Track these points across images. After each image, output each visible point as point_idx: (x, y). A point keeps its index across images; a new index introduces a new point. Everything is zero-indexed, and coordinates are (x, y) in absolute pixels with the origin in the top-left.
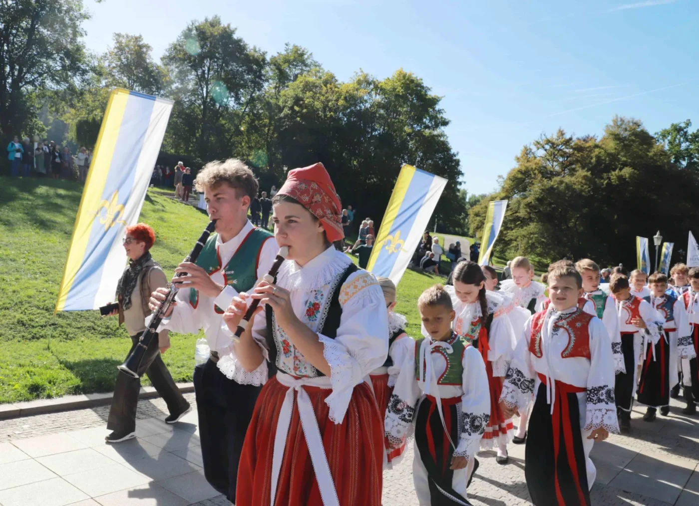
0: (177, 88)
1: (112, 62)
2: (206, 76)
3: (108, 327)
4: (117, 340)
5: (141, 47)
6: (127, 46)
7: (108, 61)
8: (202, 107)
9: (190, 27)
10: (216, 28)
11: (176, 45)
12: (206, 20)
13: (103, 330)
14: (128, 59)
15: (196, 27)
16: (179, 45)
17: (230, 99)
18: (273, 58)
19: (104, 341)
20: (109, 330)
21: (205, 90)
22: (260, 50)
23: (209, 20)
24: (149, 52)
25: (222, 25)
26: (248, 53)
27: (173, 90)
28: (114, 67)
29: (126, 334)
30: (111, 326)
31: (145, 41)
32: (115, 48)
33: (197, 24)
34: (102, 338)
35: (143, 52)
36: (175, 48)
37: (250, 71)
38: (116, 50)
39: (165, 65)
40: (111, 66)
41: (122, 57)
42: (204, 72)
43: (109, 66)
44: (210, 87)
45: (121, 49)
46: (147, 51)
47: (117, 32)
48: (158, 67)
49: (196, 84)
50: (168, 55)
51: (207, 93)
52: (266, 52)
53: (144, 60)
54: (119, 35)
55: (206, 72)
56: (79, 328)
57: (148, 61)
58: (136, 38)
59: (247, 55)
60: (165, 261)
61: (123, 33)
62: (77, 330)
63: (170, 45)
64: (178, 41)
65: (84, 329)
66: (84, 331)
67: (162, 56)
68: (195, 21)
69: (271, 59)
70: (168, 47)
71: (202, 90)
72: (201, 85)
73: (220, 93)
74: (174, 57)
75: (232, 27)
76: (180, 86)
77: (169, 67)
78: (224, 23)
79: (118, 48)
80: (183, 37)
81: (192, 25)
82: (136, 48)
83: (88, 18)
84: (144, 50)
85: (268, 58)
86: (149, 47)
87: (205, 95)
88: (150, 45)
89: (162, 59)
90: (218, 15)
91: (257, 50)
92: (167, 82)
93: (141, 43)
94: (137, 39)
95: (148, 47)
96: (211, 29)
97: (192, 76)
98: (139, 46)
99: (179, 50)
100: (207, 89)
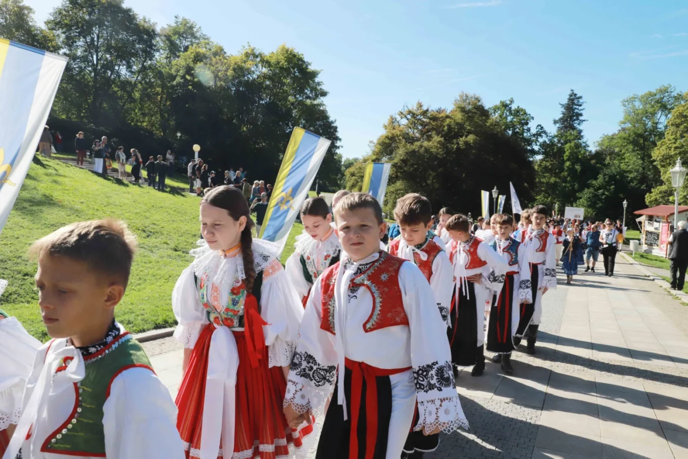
2: (96, 43)
5: (22, 8)
6: (5, 6)
8: (93, 74)
11: (61, 10)
14: (6, 20)
16: (65, 10)
17: (121, 67)
18: (163, 29)
21: (95, 57)
22: (149, 21)
24: (31, 15)
26: (138, 22)
31: (26, 3)
35: (24, 14)
36: (60, 13)
37: (141, 41)
39: (49, 29)
42: (92, 39)
44: (100, 54)
46: (29, 13)
48: (42, 31)
49: (85, 51)
50: (53, 19)
51: (98, 60)
52: (156, 23)
53: (27, 23)
55: (96, 39)
57: (30, 24)
59: (137, 25)
63: (54, 9)
64: (63, 5)
67: (46, 21)
69: (161, 30)
70: (52, 11)
71: (93, 58)
72: (90, 53)
73: (111, 61)
74: (60, 22)
77: (55, 31)
82: (16, 9)
84: (26, 12)
85: (158, 29)
86: (31, 9)
87: (95, 62)
88: (32, 8)
89: (47, 23)
91: (147, 20)
92: (53, 47)
93: (21, 4)
95: (29, 9)
97: (81, 42)
98: (18, 7)
99: (65, 16)
100: (97, 56)
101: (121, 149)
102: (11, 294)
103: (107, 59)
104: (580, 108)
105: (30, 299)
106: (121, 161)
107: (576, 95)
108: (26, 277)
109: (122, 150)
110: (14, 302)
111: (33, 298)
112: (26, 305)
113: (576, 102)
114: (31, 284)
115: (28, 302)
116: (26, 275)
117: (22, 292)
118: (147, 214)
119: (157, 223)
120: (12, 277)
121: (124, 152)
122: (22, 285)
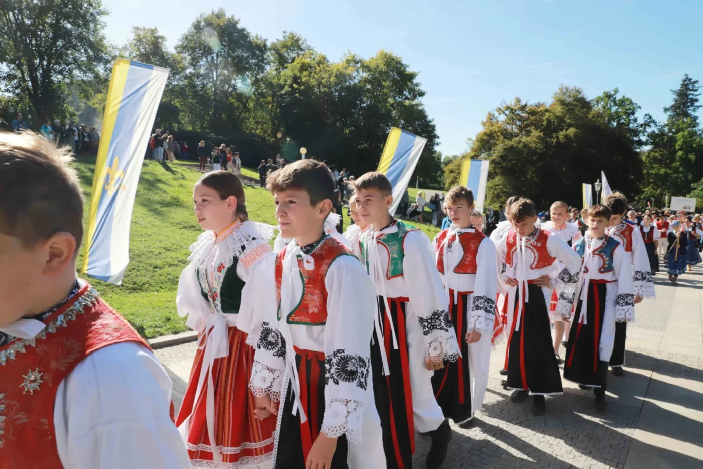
0: (190, 73)
1: (132, 52)
2: (215, 62)
3: (134, 283)
4: (143, 294)
5: (157, 38)
6: (145, 37)
7: (128, 51)
8: (214, 89)
9: (199, 19)
10: (222, 19)
11: (188, 35)
12: (213, 13)
13: (131, 286)
14: (145, 49)
15: (204, 19)
16: (190, 35)
17: (237, 81)
18: (273, 44)
19: (131, 295)
20: (136, 286)
21: (215, 73)
22: (261, 38)
23: (215, 13)
24: (164, 43)
25: (227, 17)
26: (251, 40)
27: (187, 75)
28: (134, 57)
29: (152, 288)
30: (137, 282)
31: (160, 33)
32: (134, 39)
33: (205, 16)
34: (130, 293)
35: (159, 43)
36: (187, 38)
37: (254, 56)
38: (135, 42)
39: (179, 53)
40: (131, 56)
41: (141, 47)
42: (213, 58)
43: (130, 55)
44: (219, 71)
45: (139, 40)
46: (162, 41)
47: (136, 26)
48: (172, 55)
49: (207, 69)
50: (181, 44)
51: (217, 76)
52: (267, 39)
53: (161, 50)
54: (137, 28)
55: (215, 58)
56: (108, 285)
57: (164, 50)
58: (152, 31)
59: (250, 42)
60: (185, 223)
61: (140, 27)
62: (106, 287)
64: (189, 31)
65: (112, 286)
66: (113, 288)
67: (176, 46)
68: (204, 13)
69: (271, 45)
70: (180, 37)
71: (213, 74)
72: (211, 70)
73: (229, 76)
74: (186, 46)
75: (236, 18)
76: (193, 72)
77: (182, 55)
78: (229, 15)
79: (136, 39)
80: (193, 28)
81: (201, 18)
82: (153, 39)
83: (107, 14)
84: (160, 40)
85: (269, 44)
87: (215, 79)
88: (165, 36)
89: (176, 48)
90: (223, 7)
91: (259, 37)
92: (181, 68)
93: (156, 35)
94: (153, 31)
95: (163, 38)
96: (217, 20)
97: (203, 62)
98: (155, 37)
99: (191, 40)
100: (217, 73)
101: (237, 154)
102: (144, 284)
103: (225, 74)
104: (696, 93)
105: (158, 289)
106: (237, 165)
107: (690, 80)
108: (156, 270)
109: (238, 155)
110: (146, 290)
111: (161, 287)
112: (156, 293)
113: (690, 87)
114: (160, 275)
115: (157, 291)
116: (156, 267)
117: (152, 282)
118: (259, 213)
119: (267, 220)
120: (145, 269)
122: (153, 276)
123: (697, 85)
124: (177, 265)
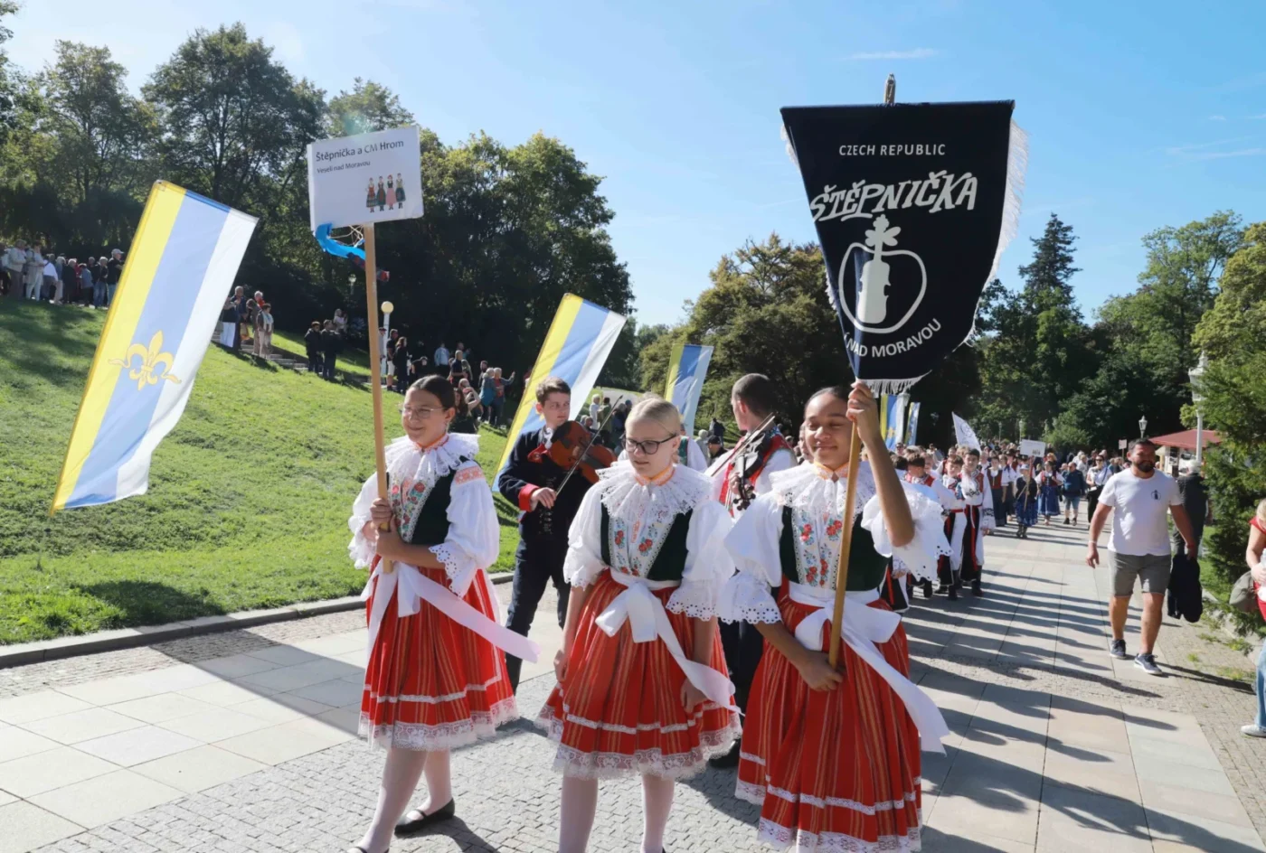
0: (170, 141)
1: (54, 90)
2: (221, 123)
3: (120, 535)
4: (138, 553)
5: (108, 67)
6: (83, 63)
7: (45, 87)
8: (213, 174)
9: (194, 40)
10: (239, 45)
11: (169, 68)
12: (222, 30)
13: (114, 539)
14: (82, 88)
15: (203, 41)
16: (175, 69)
17: (261, 164)
18: (336, 101)
19: (117, 555)
20: (122, 539)
21: (218, 145)
22: (312, 86)
23: (227, 31)
24: (122, 78)
25: (249, 41)
26: (293, 90)
27: (163, 145)
28: (57, 99)
29: (151, 545)
30: (125, 533)
31: (114, 58)
32: (59, 65)
33: (205, 36)
34: (114, 551)
35: (111, 77)
36: (167, 74)
37: (295, 119)
38: (60, 70)
39: (147, 100)
40: (52, 97)
41: (72, 82)
42: (216, 115)
43: (48, 96)
44: (226, 143)
45: (70, 68)
46: (118, 75)
47: (65, 40)
48: (137, 104)
49: (204, 136)
50: (154, 84)
51: (222, 150)
52: (325, 92)
53: (113, 90)
54: (68, 45)
55: (221, 116)
56: (76, 536)
57: (119, 92)
58: (98, 52)
59: (292, 94)
60: (186, 432)
61: (75, 42)
62: (74, 539)
63: (158, 67)
64: (172, 61)
65: (83, 538)
66: (85, 541)
67: (143, 86)
68: (203, 30)
69: (333, 103)
70: (154, 70)
71: (214, 146)
72: (212, 139)
73: (245, 153)
74: (166, 88)
75: (266, 45)
76: (174, 137)
77: (155, 103)
78: (252, 38)
79: (63, 66)
80: (180, 56)
81: (197, 38)
82: (99, 68)
83: (12, 11)
84: (114, 73)
85: (327, 100)
86: (122, 69)
87: (218, 154)
88: (123, 66)
89: (145, 90)
90: (242, 23)
91: (309, 85)
92: (153, 129)
93: (107, 61)
94: (100, 54)
95: (120, 69)
96: (231, 46)
97: (196, 120)
98: (103, 65)
99: (175, 78)
100: (222, 143)
101: (266, 307)
102: (135, 537)
103: (237, 149)
104: (1068, 247)
105: (162, 545)
106: (265, 327)
107: (1060, 223)
108: (153, 513)
109: (268, 310)
110: (141, 547)
111: (165, 544)
112: (159, 553)
113: (1060, 236)
114: (161, 523)
115: (161, 549)
116: (152, 509)
117: (149, 533)
118: (312, 420)
119: (328, 434)
120: (134, 511)
121: (271, 313)
122: (149, 524)
123: (1069, 234)
124: (186, 507)
